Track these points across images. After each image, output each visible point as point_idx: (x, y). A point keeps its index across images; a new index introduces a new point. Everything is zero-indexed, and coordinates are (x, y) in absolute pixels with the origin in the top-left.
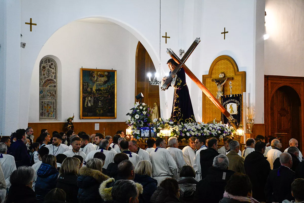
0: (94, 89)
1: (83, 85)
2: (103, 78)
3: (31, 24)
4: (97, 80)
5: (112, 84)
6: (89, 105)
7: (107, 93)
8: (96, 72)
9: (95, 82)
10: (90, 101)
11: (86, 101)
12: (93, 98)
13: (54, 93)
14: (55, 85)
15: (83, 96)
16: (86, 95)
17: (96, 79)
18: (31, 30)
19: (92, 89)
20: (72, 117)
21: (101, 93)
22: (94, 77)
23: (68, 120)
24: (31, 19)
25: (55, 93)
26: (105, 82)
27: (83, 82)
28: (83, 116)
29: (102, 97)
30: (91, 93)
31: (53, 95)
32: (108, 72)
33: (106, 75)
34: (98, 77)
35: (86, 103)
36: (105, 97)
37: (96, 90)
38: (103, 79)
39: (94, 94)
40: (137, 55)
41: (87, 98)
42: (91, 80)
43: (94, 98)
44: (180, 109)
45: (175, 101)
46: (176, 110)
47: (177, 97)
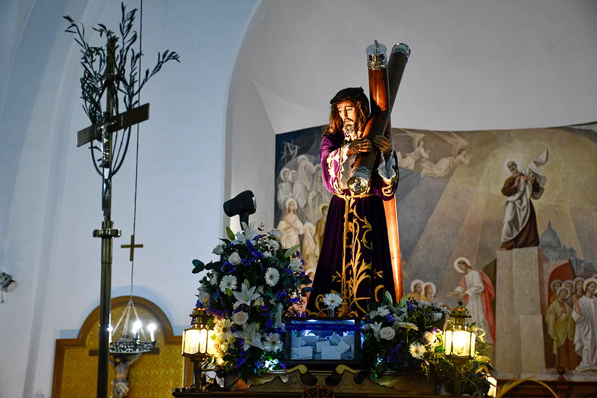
44: (380, 272)
45: (362, 243)
46: (368, 276)
47: (366, 229)
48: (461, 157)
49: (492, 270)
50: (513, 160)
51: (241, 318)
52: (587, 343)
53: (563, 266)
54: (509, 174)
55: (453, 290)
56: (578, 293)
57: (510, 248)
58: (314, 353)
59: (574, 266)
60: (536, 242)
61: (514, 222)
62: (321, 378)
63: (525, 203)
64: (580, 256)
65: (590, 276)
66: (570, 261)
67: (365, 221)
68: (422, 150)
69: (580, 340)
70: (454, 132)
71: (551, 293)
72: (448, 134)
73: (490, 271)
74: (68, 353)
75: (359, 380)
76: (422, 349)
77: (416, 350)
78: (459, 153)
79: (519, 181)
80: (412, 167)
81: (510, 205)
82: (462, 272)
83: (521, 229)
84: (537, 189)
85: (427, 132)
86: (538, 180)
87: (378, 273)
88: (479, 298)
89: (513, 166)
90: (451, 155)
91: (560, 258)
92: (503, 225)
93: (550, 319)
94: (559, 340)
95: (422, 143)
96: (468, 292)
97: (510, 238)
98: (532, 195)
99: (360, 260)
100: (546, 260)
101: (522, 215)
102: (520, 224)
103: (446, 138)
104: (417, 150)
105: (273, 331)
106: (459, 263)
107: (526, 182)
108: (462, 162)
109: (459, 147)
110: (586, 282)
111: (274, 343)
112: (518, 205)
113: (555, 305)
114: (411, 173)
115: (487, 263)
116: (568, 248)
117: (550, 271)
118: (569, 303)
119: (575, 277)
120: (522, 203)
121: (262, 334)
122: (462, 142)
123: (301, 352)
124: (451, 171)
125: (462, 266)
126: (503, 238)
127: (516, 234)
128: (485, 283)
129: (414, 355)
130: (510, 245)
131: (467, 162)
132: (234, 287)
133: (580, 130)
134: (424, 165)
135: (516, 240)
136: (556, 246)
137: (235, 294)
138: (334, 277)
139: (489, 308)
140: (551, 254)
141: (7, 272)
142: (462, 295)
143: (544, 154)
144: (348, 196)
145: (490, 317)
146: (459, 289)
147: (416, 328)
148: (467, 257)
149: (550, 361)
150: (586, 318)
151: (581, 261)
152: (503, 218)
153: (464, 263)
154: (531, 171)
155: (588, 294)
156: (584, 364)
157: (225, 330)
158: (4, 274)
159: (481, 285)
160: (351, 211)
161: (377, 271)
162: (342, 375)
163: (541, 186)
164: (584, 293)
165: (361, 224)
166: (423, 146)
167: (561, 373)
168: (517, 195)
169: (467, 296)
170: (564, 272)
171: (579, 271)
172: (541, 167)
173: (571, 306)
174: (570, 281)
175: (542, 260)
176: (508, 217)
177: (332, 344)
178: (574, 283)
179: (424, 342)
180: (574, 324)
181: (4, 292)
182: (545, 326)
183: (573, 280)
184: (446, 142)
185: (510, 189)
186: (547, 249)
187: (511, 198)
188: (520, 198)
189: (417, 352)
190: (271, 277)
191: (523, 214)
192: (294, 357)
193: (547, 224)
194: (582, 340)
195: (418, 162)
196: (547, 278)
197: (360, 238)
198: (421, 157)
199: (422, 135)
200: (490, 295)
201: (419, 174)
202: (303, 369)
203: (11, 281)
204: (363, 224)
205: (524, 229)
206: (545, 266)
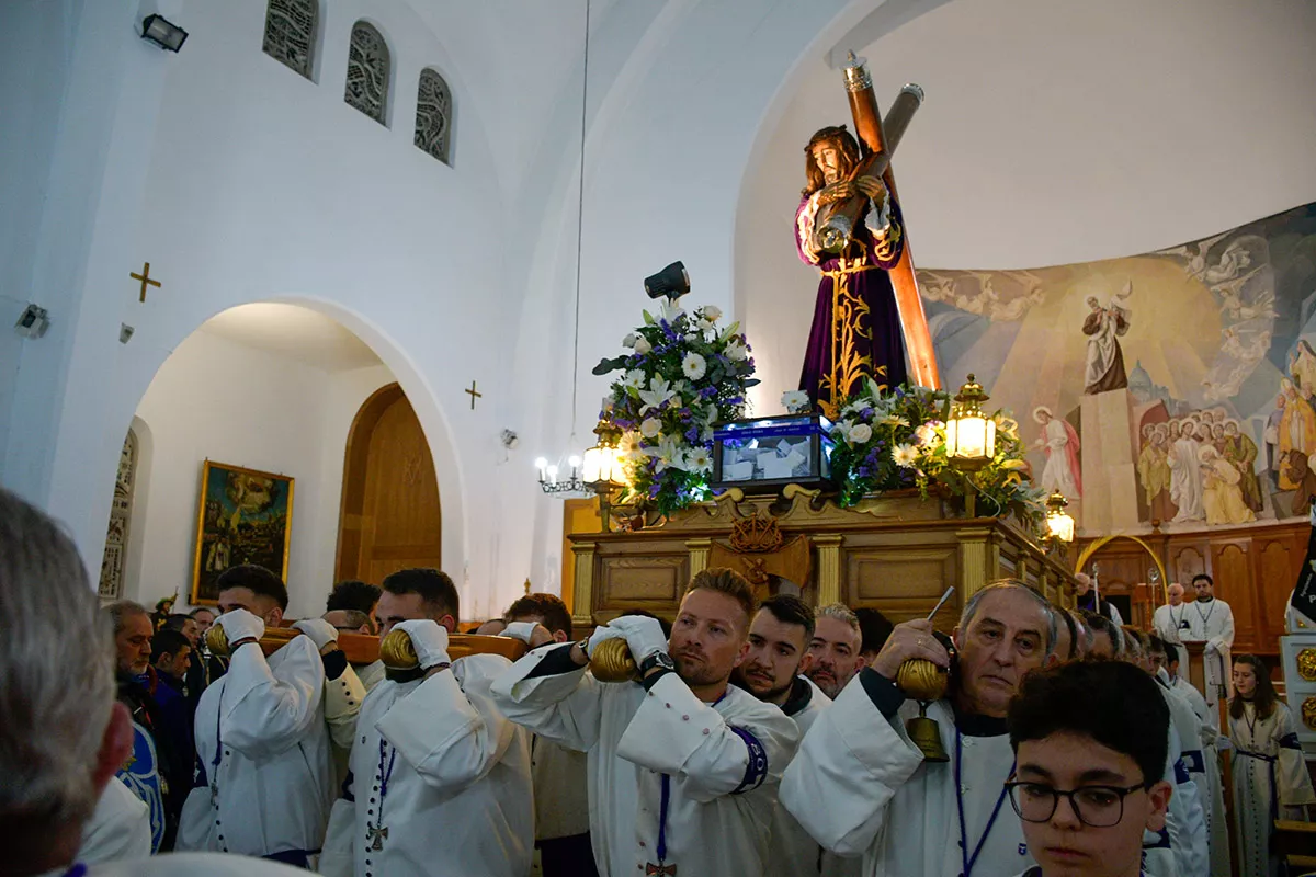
0: (234, 524)
1: (208, 508)
2: (259, 494)
3: (145, 279)
4: (243, 498)
5: (279, 515)
6: (219, 566)
7: (265, 536)
8: (243, 476)
9: (236, 505)
10: (221, 554)
11: (212, 554)
12: (229, 547)
13: (119, 525)
14: (126, 500)
15: (204, 538)
16: (211, 537)
17: (241, 494)
18: (142, 299)
19: (228, 522)
20: (170, 597)
21: (250, 538)
22: (238, 490)
23: (161, 606)
24: (147, 265)
25: (124, 525)
26: (264, 507)
27: (209, 500)
28: (200, 596)
29: (253, 546)
30: (224, 533)
31: (118, 531)
32: (273, 480)
33: (267, 488)
34: (248, 491)
35: (210, 560)
36: (261, 548)
37: (240, 527)
38: (260, 498)
39: (233, 538)
40: (350, 444)
41: (213, 546)
42: (229, 497)
43: (233, 547)
44: (882, 367)
45: (854, 330)
46: (862, 373)
47: (860, 311)
48: (1035, 296)
49: (1076, 419)
50: (1092, 295)
51: (652, 427)
52: (1185, 491)
53: (1154, 408)
54: (1090, 311)
55: (1032, 442)
56: (1174, 435)
57: (1095, 393)
58: (756, 470)
59: (1168, 405)
60: (1124, 383)
61: (1098, 363)
62: (763, 505)
63: (1109, 341)
64: (1174, 395)
65: (1185, 416)
66: (1163, 401)
67: (860, 301)
68: (991, 292)
69: (1177, 488)
70: (1028, 270)
71: (1143, 439)
72: (1019, 272)
73: (1074, 419)
74: (577, 514)
75: (817, 505)
76: (913, 453)
77: (902, 455)
78: (1033, 292)
79: (1101, 317)
80: (980, 311)
81: (1093, 345)
82: (1041, 422)
83: (1106, 370)
84: (1121, 324)
85: (995, 272)
86: (1122, 315)
87: (878, 369)
88: (1063, 451)
89: (1093, 302)
90: (1023, 295)
91: (1151, 399)
92: (1085, 367)
93: (1143, 468)
94: (1153, 489)
95: (990, 285)
96: (1049, 444)
97: (1094, 382)
98: (1117, 332)
99: (852, 353)
100: (1136, 403)
101: (1108, 356)
102: (1105, 364)
103: (1017, 277)
104: (985, 291)
105: (699, 444)
106: (1039, 412)
107: (1109, 318)
108: (1036, 302)
109: (1031, 287)
110: (1182, 423)
111: (701, 461)
112: (1101, 345)
113: (1148, 452)
114: (980, 317)
115: (1070, 411)
116: (1160, 387)
117: (1142, 414)
118: (1163, 448)
119: (1169, 418)
120: (1105, 341)
121: (683, 449)
122: (1036, 280)
123: (736, 470)
124: (1024, 312)
125: (1043, 416)
126: (1088, 381)
127: (1101, 376)
128: (1068, 433)
129: (900, 462)
130: (1096, 389)
131: (1042, 301)
132: (642, 385)
133: (1166, 255)
134: (994, 308)
135: (1102, 382)
136: (1147, 386)
137: (643, 394)
138: (821, 382)
139: (1074, 460)
140: (1140, 395)
141: (510, 430)
142: (1042, 449)
143: (1128, 286)
144: (837, 273)
145: (1076, 468)
146: (1039, 442)
147: (906, 424)
148: (1047, 406)
149: (1143, 514)
150: (1183, 464)
151: (1175, 401)
152: (1086, 358)
153: (1044, 412)
154: (1114, 306)
155: (1184, 436)
156: (1181, 514)
157: (634, 447)
158: (507, 431)
159: (1065, 436)
160: (841, 292)
161: (878, 366)
162: (791, 500)
163: (1126, 320)
164: (1180, 436)
165: (854, 305)
166: (992, 288)
167: (1156, 526)
168: (1101, 333)
169: (1048, 449)
170: (1157, 415)
171: (1173, 412)
172: (1126, 300)
173: (1166, 452)
174: (1163, 424)
175: (1131, 403)
176: (1092, 358)
177: (779, 456)
178: (1168, 425)
179: (915, 441)
180: (1170, 470)
181: (509, 451)
182: (1138, 475)
183: (1166, 422)
184: (1016, 281)
185: (1092, 327)
186: (1136, 390)
187: (1093, 337)
188: (1104, 336)
189: (905, 457)
190: (693, 366)
191: (1108, 352)
192: (727, 478)
193: (1135, 363)
194: (1180, 489)
195: (987, 304)
196: (1137, 422)
197: (852, 323)
198: (990, 299)
199: (990, 276)
200: (1075, 446)
201: (988, 318)
202: (736, 494)
203: (513, 438)
204: (857, 304)
205: (1110, 370)
206: (1135, 408)
